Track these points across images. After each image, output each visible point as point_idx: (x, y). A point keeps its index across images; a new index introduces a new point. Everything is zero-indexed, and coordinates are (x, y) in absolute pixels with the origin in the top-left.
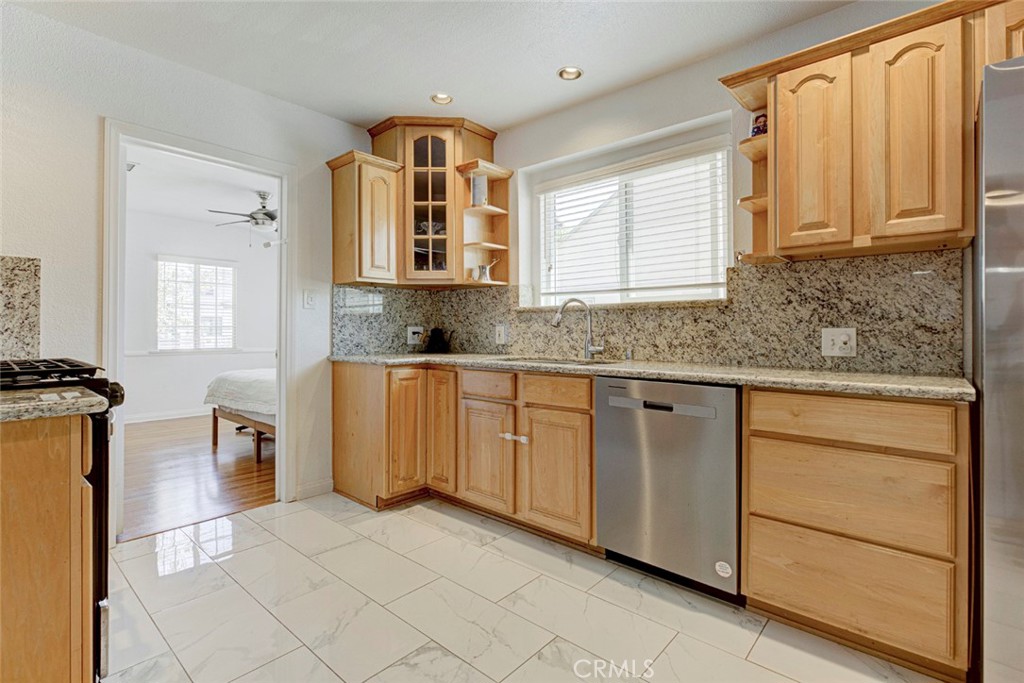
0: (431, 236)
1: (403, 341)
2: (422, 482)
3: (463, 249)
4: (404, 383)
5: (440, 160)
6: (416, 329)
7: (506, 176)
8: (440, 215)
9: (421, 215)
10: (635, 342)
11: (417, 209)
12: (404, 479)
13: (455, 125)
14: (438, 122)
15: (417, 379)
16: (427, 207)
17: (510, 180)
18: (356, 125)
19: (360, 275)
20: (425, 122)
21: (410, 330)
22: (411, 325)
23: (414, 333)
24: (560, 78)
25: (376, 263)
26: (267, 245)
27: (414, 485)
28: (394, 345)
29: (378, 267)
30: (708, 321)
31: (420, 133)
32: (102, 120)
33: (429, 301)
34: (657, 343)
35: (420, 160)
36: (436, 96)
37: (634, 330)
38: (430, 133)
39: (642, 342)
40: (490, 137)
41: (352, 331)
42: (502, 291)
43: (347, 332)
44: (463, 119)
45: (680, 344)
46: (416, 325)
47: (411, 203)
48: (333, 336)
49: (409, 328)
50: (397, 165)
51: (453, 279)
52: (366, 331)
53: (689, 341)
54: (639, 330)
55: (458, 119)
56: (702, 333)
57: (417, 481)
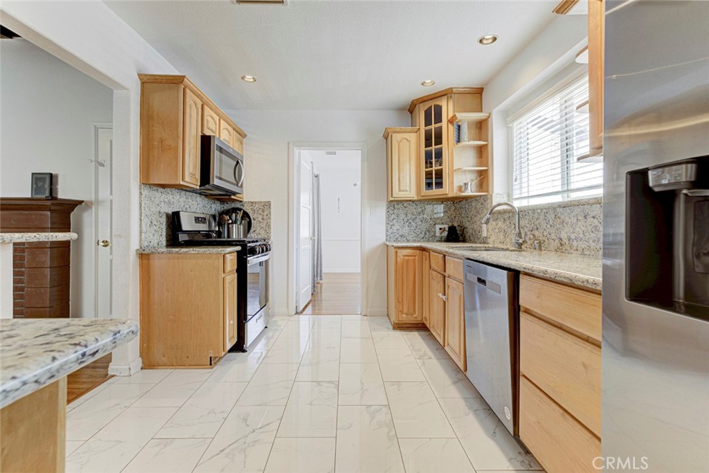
0: (434, 168)
1: (433, 234)
2: (419, 319)
3: (453, 174)
4: (406, 258)
5: (439, 119)
6: (442, 226)
7: (486, 118)
8: (439, 155)
9: (428, 155)
10: (548, 236)
11: (426, 152)
12: (406, 314)
13: (446, 94)
14: (438, 95)
15: (415, 256)
16: (431, 150)
17: (490, 119)
18: (400, 109)
19: (392, 197)
20: (430, 97)
21: (438, 227)
22: (438, 224)
23: (441, 229)
24: (481, 45)
25: (402, 188)
26: (355, 185)
27: (413, 319)
28: (426, 236)
29: (403, 191)
30: (594, 217)
31: (427, 105)
32: (289, 143)
33: (453, 208)
34: (562, 236)
35: (428, 123)
36: (424, 82)
37: (549, 226)
38: (432, 103)
39: (553, 236)
40: (479, 92)
41: (398, 227)
42: (485, 198)
43: (395, 228)
44: (451, 88)
45: (576, 238)
46: (443, 224)
47: (423, 149)
48: (387, 231)
49: (437, 226)
50: (416, 128)
51: (447, 194)
52: (407, 227)
53: (581, 236)
54: (551, 226)
55: (448, 89)
56: (590, 228)
57: (416, 318)
